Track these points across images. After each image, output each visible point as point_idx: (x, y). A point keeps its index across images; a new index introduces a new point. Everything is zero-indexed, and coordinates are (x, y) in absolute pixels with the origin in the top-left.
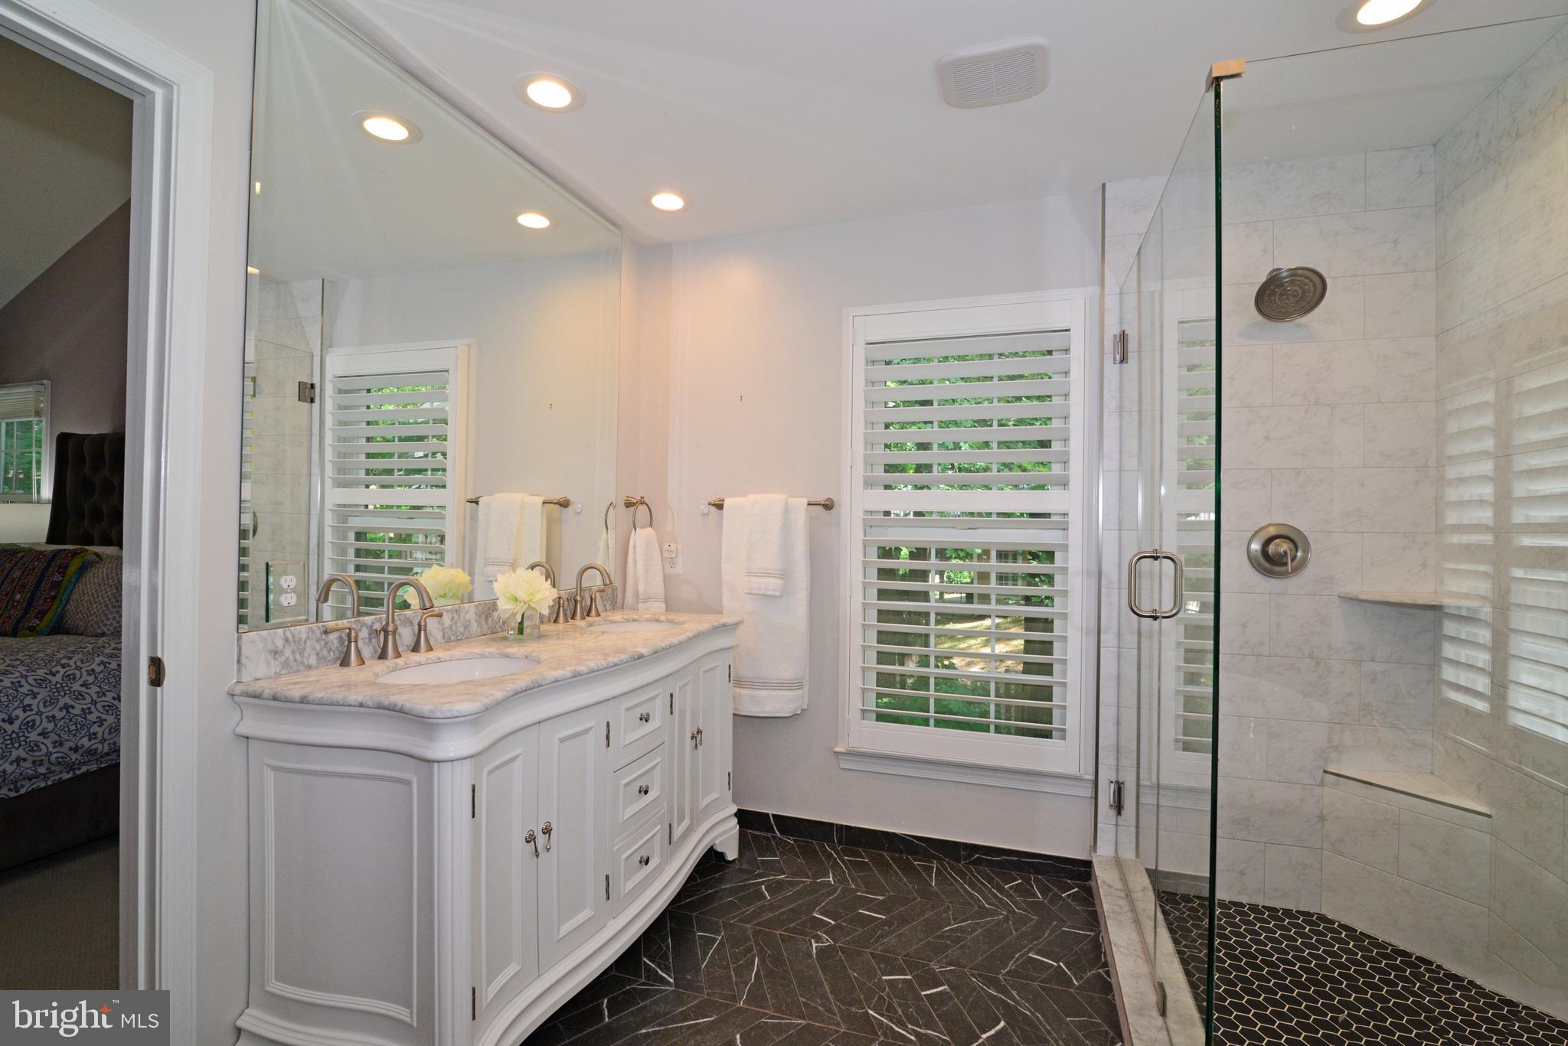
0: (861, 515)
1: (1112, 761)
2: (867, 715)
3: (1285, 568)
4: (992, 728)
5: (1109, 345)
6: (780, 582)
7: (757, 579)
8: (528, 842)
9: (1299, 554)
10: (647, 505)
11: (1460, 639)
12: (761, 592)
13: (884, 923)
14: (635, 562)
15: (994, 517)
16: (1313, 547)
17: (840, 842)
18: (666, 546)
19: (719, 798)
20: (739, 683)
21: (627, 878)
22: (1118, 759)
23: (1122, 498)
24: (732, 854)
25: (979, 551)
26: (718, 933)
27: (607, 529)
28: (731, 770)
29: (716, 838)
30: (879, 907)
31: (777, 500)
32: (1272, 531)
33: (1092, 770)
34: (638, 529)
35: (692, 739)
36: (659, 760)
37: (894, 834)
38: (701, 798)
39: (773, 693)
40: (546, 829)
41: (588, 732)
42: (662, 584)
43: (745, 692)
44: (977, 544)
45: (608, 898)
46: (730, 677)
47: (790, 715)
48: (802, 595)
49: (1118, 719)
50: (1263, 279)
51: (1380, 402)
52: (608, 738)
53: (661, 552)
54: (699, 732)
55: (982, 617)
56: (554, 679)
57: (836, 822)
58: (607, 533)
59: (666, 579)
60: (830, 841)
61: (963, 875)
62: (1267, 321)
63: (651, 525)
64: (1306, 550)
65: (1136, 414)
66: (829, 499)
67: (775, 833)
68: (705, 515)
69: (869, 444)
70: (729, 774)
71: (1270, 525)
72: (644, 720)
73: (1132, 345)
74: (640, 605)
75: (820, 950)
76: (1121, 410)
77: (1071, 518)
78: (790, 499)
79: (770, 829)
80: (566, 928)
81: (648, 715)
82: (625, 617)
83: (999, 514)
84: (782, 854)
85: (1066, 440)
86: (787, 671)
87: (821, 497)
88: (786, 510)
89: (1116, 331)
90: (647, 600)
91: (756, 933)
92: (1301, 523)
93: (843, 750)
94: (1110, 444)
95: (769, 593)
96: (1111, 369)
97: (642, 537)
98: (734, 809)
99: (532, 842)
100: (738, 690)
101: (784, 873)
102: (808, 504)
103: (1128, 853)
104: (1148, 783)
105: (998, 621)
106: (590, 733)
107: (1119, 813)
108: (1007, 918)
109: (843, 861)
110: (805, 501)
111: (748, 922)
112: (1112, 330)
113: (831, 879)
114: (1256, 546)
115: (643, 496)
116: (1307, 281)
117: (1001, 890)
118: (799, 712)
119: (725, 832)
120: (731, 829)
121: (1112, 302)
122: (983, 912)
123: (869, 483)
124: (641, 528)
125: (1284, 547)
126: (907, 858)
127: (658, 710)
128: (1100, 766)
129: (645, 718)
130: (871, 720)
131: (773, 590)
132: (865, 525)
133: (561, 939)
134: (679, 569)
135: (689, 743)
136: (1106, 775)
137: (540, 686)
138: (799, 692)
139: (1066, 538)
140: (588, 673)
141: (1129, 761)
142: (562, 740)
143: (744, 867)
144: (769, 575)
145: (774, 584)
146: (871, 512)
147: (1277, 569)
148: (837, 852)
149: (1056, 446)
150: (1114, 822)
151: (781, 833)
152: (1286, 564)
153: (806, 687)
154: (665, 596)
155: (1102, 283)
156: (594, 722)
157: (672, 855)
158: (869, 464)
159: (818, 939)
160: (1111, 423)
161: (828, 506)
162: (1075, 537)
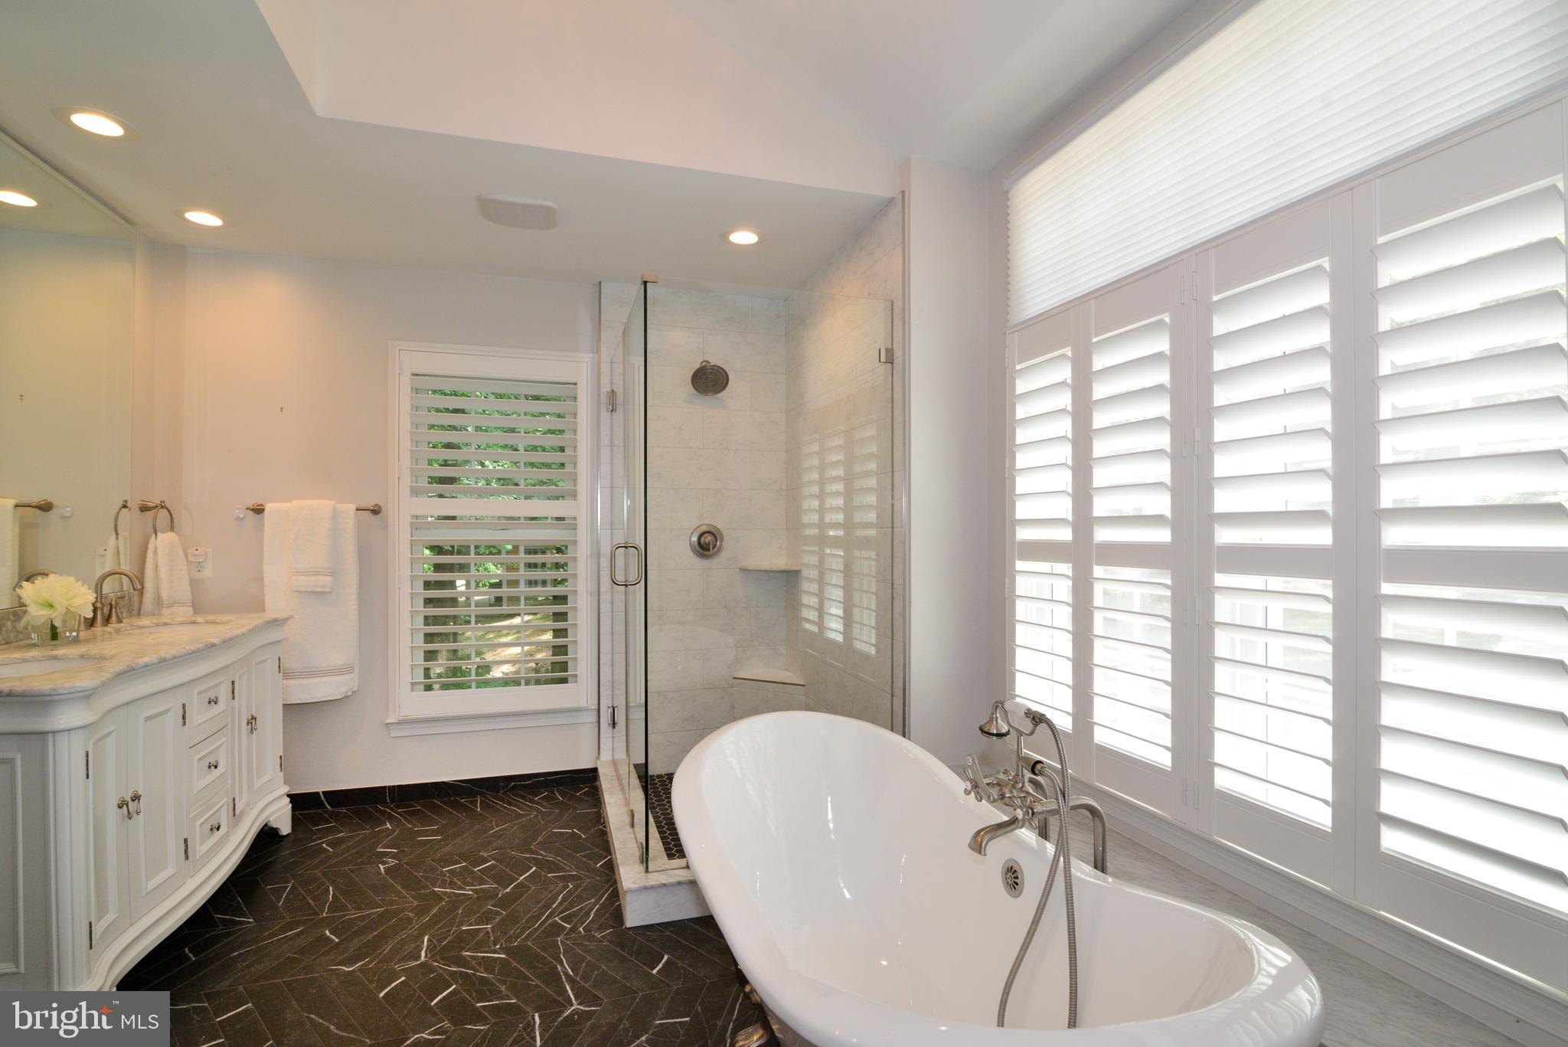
0: (409, 519)
1: (609, 692)
2: (416, 687)
3: (708, 553)
4: (523, 682)
5: (604, 398)
6: (330, 579)
7: (303, 578)
8: (120, 807)
9: (718, 543)
10: (169, 511)
11: (810, 592)
12: (309, 590)
13: (441, 840)
14: (156, 568)
15: (522, 521)
16: (725, 538)
17: (392, 801)
18: (192, 550)
19: (272, 779)
20: (287, 676)
21: (202, 842)
22: (613, 691)
23: (612, 506)
24: (285, 828)
25: (509, 547)
26: (287, 882)
27: (117, 534)
28: (282, 754)
29: (270, 816)
30: (434, 833)
31: (324, 506)
32: (704, 528)
33: (596, 702)
34: (159, 534)
35: (248, 724)
36: (224, 739)
37: (443, 782)
38: (255, 779)
39: (323, 679)
40: (134, 796)
41: (167, 713)
42: (189, 588)
43: (291, 682)
44: (508, 542)
45: (187, 858)
46: (279, 667)
47: (341, 697)
48: (352, 589)
49: (612, 663)
50: (697, 366)
51: (759, 450)
52: (184, 718)
53: (186, 557)
54: (254, 718)
55: (512, 616)
56: (144, 664)
57: (387, 785)
58: (117, 538)
59: (194, 584)
60: (384, 803)
61: (502, 800)
62: (698, 394)
63: (172, 529)
64: (721, 541)
65: (622, 448)
66: (377, 505)
67: (326, 807)
68: (239, 519)
69: (415, 460)
70: (281, 757)
71: (702, 525)
72: (213, 703)
73: (620, 398)
74: (164, 611)
75: (387, 870)
76: (612, 445)
77: (578, 521)
78: (338, 505)
79: (321, 804)
80: (153, 883)
81: (217, 698)
82: (154, 621)
83: (526, 518)
84: (336, 821)
85: (575, 464)
86: (337, 659)
87: (370, 503)
88: (335, 515)
89: (608, 388)
90: (171, 605)
91: (325, 874)
92: (720, 524)
93: (394, 721)
94: (605, 468)
95: (318, 589)
96: (605, 415)
97: (164, 543)
98: (286, 789)
99: (125, 807)
100: (285, 682)
101: (342, 832)
102: (357, 510)
103: (621, 755)
104: (634, 704)
105: (527, 618)
106: (169, 713)
107: (614, 727)
108: (537, 815)
109: (398, 813)
110: (353, 507)
111: (317, 868)
112: (606, 388)
113: (389, 826)
114: (695, 539)
115: (162, 500)
116: (719, 374)
117: (532, 801)
118: (350, 694)
119: (278, 810)
120: (282, 808)
121: (605, 368)
122: (519, 816)
123: (415, 492)
124: (163, 532)
125: (708, 539)
126: (455, 799)
127: (223, 693)
128: (601, 698)
129: (214, 701)
130: (420, 691)
131: (322, 587)
132: (411, 527)
133: (150, 892)
134: (208, 572)
135: (245, 728)
136: (605, 703)
137: (134, 670)
138: (351, 676)
139: (576, 535)
140: (171, 659)
141: (620, 690)
142: (147, 719)
143: (300, 836)
144: (317, 573)
145: (324, 582)
146: (417, 516)
147: (706, 553)
148: (391, 809)
149: (568, 469)
150: (611, 735)
151: (332, 807)
152: (709, 550)
153: (357, 672)
154: (192, 600)
155: (597, 351)
156: (173, 704)
157: (235, 826)
158: (415, 477)
159: (384, 863)
160: (605, 453)
161: (376, 511)
162: (583, 536)
